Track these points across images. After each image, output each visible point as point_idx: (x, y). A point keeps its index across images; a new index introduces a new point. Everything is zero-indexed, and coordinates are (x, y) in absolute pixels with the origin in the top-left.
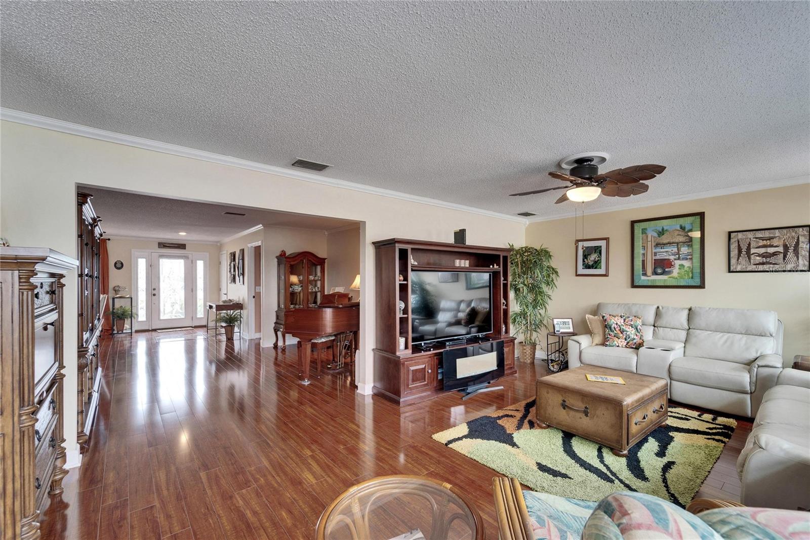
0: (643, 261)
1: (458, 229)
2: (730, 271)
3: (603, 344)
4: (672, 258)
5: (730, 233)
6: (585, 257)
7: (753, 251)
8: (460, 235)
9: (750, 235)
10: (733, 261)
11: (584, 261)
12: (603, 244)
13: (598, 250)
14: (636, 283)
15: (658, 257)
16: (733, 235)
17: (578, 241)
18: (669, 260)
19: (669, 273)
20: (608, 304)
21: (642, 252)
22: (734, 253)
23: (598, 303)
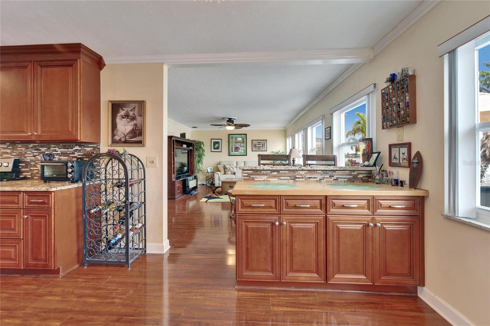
0: (232, 147)
1: (182, 132)
2: (252, 151)
3: (225, 174)
4: (239, 146)
5: (252, 140)
6: (214, 145)
7: (257, 146)
8: (183, 135)
9: (256, 141)
10: (253, 148)
11: (214, 147)
12: (220, 141)
13: (218, 143)
14: (230, 155)
15: (236, 146)
16: (253, 141)
17: (212, 139)
18: (238, 147)
19: (239, 151)
20: (222, 161)
21: (232, 144)
22: (253, 146)
23: (219, 161)
